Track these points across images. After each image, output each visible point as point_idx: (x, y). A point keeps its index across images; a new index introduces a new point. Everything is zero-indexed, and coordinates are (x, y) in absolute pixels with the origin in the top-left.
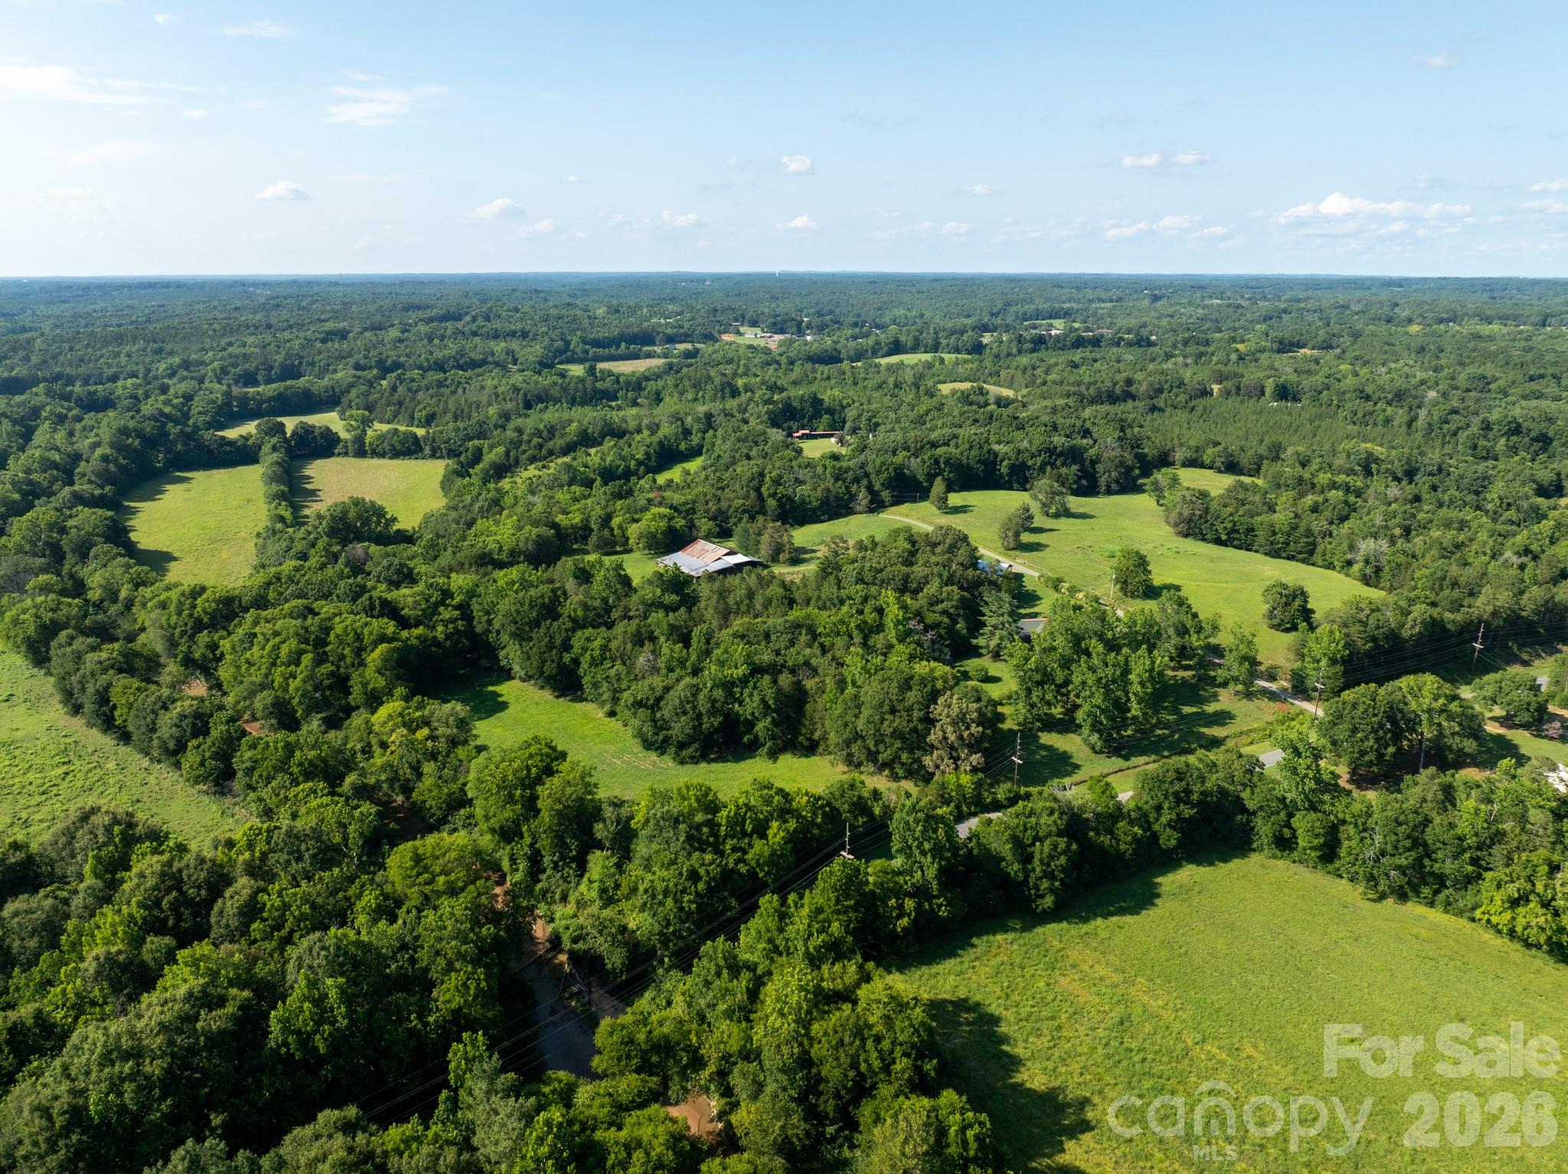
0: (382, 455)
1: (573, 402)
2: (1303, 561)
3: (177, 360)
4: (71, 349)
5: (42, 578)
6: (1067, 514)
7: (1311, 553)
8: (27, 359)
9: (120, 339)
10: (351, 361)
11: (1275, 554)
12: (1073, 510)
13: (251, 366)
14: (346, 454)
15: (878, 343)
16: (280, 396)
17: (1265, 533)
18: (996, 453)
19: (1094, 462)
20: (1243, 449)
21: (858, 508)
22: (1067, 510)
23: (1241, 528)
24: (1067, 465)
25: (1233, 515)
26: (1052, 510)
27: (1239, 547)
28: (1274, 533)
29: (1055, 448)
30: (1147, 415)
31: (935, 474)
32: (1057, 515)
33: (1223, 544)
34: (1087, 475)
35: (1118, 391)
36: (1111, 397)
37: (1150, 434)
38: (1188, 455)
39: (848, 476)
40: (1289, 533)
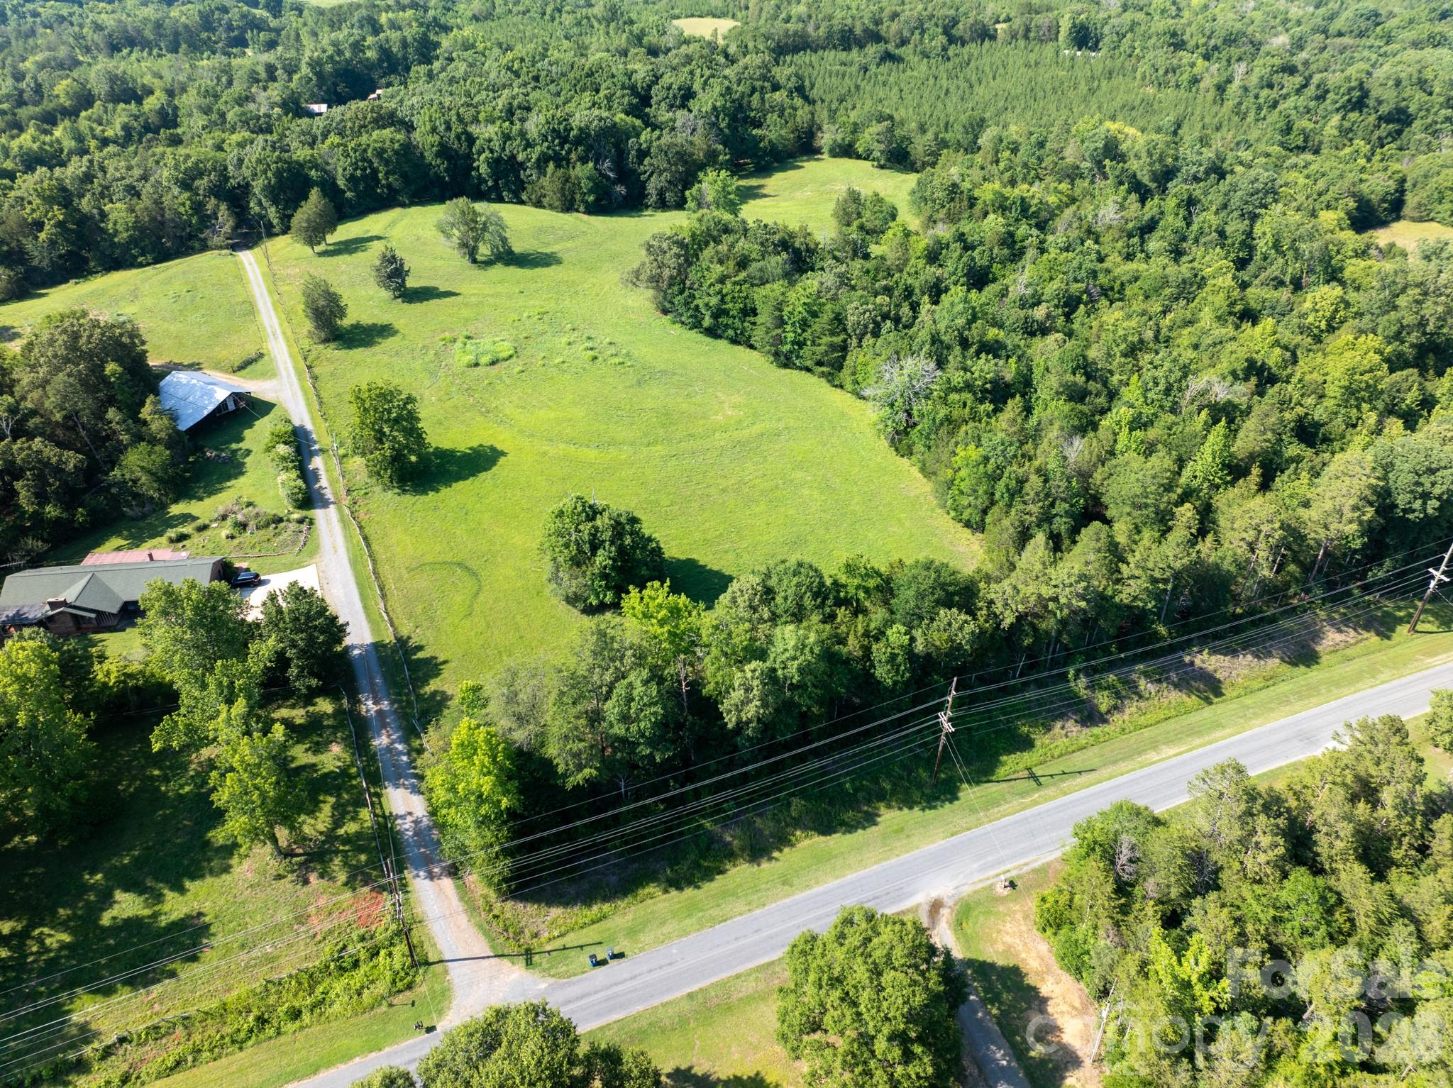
2: (828, 378)
6: (510, 258)
11: (785, 359)
12: (517, 248)
17: (764, 318)
18: (471, 140)
19: (643, 154)
20: (923, 129)
21: (216, 240)
22: (510, 252)
23: (734, 308)
24: (584, 160)
25: (722, 280)
26: (484, 251)
27: (734, 341)
28: (781, 323)
29: (568, 130)
30: (873, 68)
31: (364, 177)
32: (488, 263)
33: (712, 333)
34: (626, 174)
35: (858, 31)
36: (847, 40)
37: (798, 102)
38: (839, 137)
39: (202, 184)
40: (804, 325)
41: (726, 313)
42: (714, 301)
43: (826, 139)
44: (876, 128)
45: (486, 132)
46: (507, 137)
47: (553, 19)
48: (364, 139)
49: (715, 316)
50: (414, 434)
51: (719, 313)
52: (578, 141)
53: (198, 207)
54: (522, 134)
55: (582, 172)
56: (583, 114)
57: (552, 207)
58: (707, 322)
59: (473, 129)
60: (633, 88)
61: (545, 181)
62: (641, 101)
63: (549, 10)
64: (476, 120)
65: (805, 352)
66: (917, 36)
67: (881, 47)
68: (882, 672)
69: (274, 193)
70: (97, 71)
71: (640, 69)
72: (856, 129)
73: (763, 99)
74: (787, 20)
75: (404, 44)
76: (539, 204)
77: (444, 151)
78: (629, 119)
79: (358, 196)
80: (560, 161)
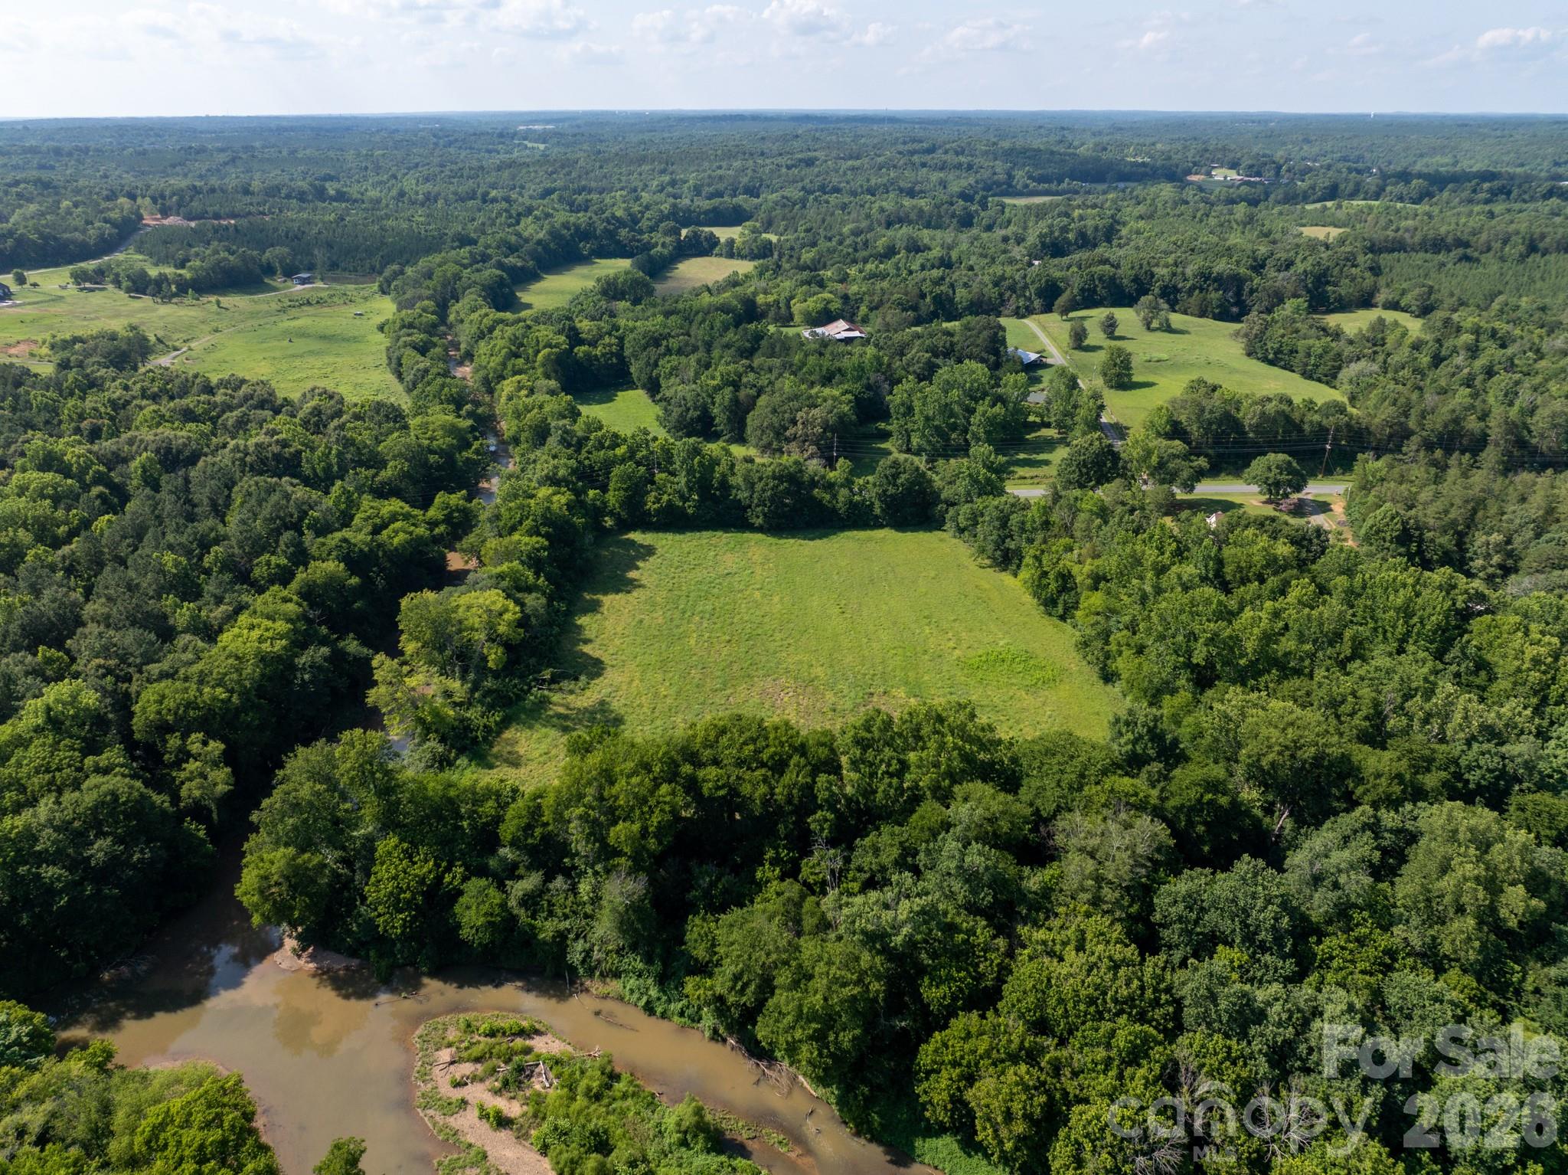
0: (743, 257)
1: (928, 226)
2: (1327, 383)
3: (667, 178)
4: (601, 167)
5: (426, 302)
6: (1169, 329)
7: (1335, 377)
8: (569, 174)
9: (642, 160)
10: (800, 185)
11: (1308, 375)
12: (1174, 326)
13: (721, 186)
14: (721, 255)
15: (1313, 188)
16: (715, 209)
17: (1301, 355)
18: (1152, 275)
19: (1252, 291)
20: (1452, 295)
21: (1006, 312)
22: (1169, 326)
23: (1286, 349)
24: (1217, 290)
25: (1283, 336)
26: (1155, 324)
27: (1284, 368)
28: (1309, 355)
29: (1210, 273)
30: (1450, 266)
31: (1089, 290)
32: (1157, 329)
33: (1272, 363)
34: (1239, 303)
35: (1449, 240)
36: (1437, 245)
37: (1367, 274)
38: (1390, 298)
39: (1006, 283)
40: (1321, 356)
41: (1281, 352)
42: (1276, 346)
43: (1381, 297)
44: (1417, 291)
45: (1161, 271)
46: (1174, 274)
47: (1201, 221)
48: (1093, 269)
49: (1275, 354)
50: (1128, 367)
51: (1278, 352)
52: (1215, 280)
53: (1001, 295)
54: (1183, 274)
55: (1215, 296)
56: (1221, 266)
57: (1192, 315)
58: (1271, 356)
59: (1156, 270)
60: (1255, 260)
61: (1192, 300)
62: (1258, 267)
63: (1199, 215)
64: (1157, 265)
65: (1320, 370)
66: (1498, 245)
67: (1461, 251)
68: (1306, 427)
69: (1040, 293)
70: (901, 234)
71: (1263, 250)
72: (1404, 293)
73: (1341, 271)
74: (1397, 230)
75: (1096, 229)
76: (1185, 313)
77: (1136, 280)
78: (1249, 272)
79: (1083, 298)
80: (1201, 289)
